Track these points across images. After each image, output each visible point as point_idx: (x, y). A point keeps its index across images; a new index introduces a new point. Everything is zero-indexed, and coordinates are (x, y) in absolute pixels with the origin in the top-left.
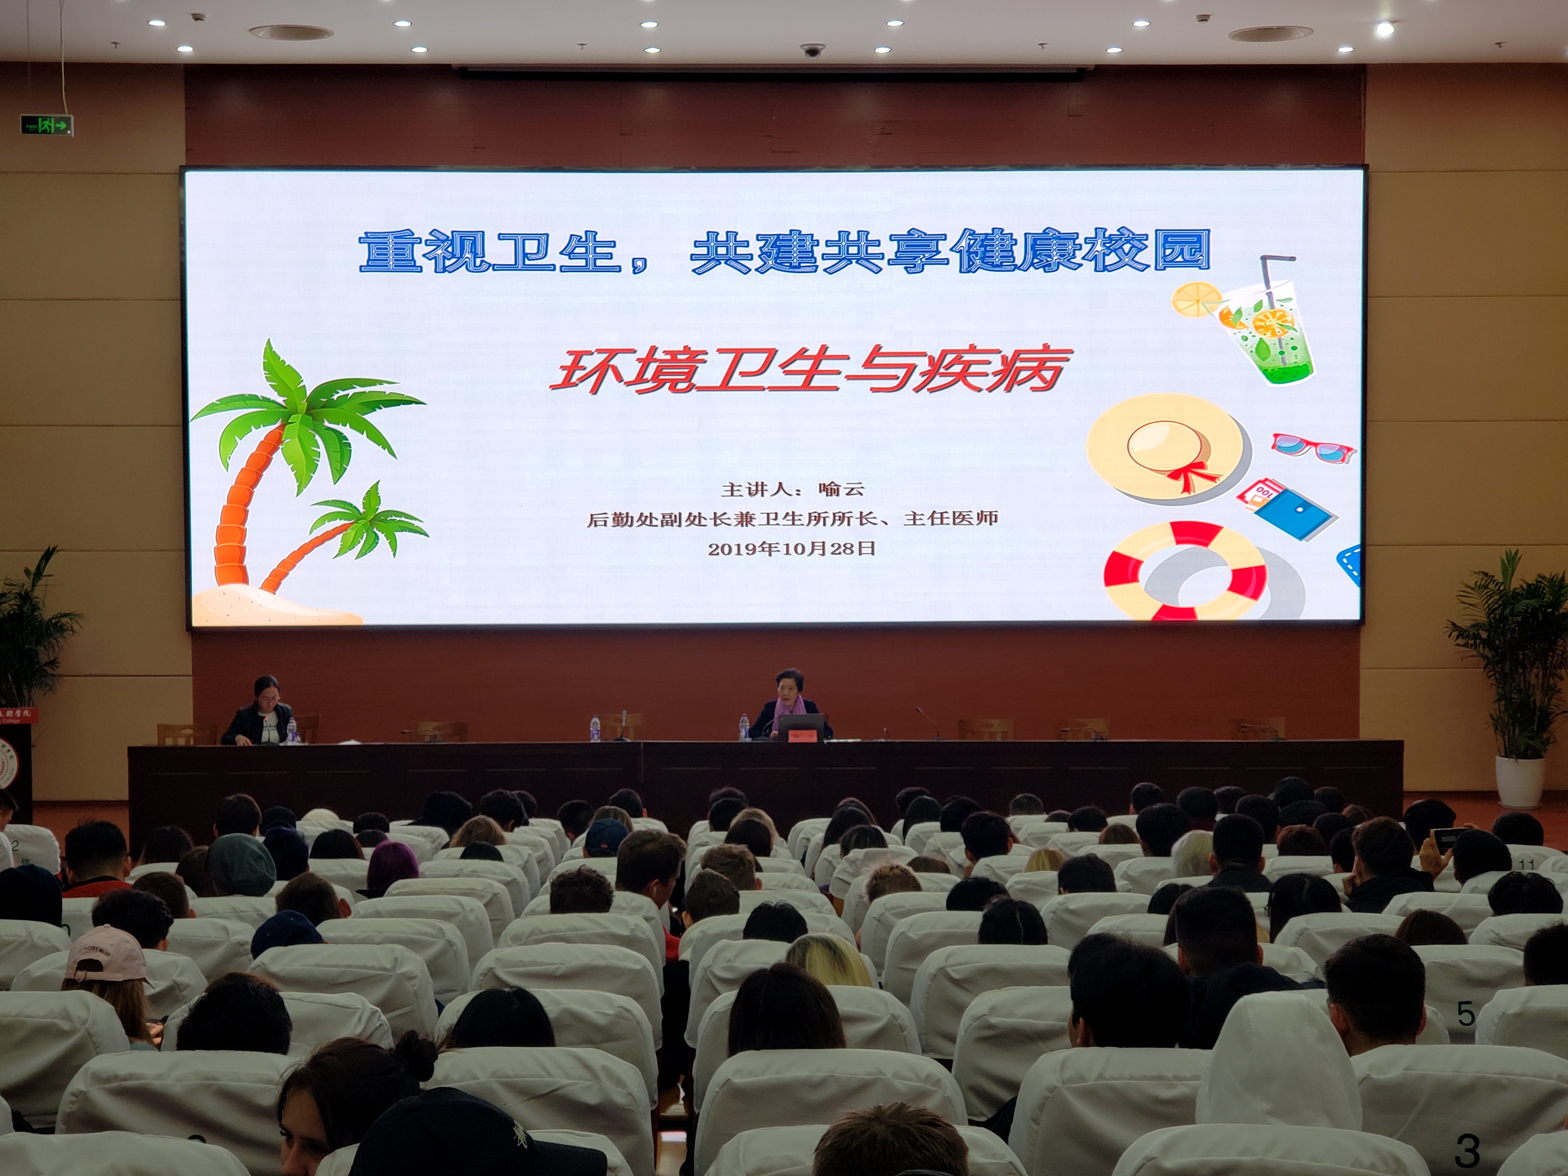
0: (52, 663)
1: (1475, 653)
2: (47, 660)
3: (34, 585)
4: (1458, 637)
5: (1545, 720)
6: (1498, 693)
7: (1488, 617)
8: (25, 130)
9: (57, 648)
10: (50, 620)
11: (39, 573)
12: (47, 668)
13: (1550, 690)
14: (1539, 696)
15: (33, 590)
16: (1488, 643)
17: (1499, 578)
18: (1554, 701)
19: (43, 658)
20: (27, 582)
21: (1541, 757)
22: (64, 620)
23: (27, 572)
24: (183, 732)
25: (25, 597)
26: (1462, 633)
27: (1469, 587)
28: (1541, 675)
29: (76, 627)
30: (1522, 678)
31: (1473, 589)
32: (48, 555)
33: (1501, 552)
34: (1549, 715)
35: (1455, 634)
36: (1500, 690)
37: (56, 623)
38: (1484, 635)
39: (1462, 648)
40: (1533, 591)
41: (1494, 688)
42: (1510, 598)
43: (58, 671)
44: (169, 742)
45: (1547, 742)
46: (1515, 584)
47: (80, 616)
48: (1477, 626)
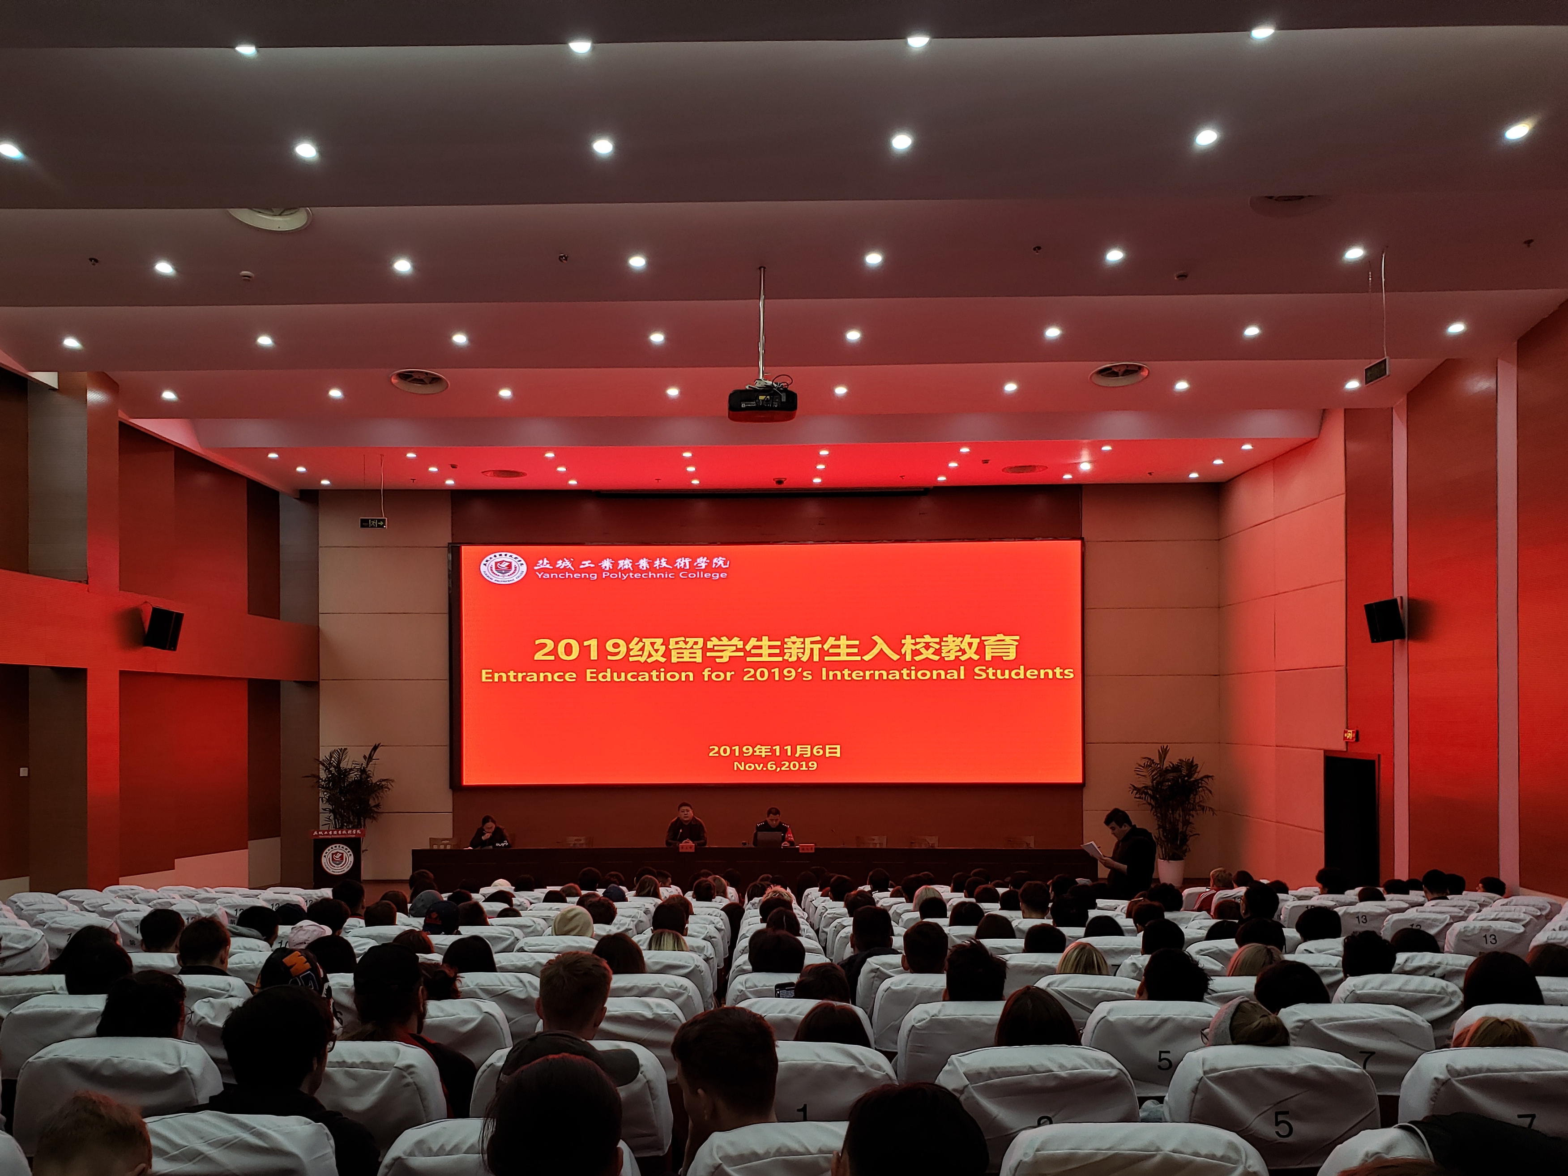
0: (378, 806)
1: (1145, 802)
2: (374, 804)
3: (368, 764)
4: (1136, 793)
5: (1185, 839)
6: (1158, 825)
7: (1152, 782)
8: (362, 526)
9: (379, 798)
10: (376, 783)
11: (369, 759)
12: (373, 808)
13: (1187, 823)
14: (1180, 825)
15: (367, 767)
16: (1152, 797)
17: (1157, 761)
18: (1189, 828)
19: (372, 803)
20: (365, 763)
21: (1182, 859)
22: (383, 783)
23: (365, 757)
24: (443, 842)
25: (363, 771)
26: (1138, 790)
27: (1141, 766)
28: (1181, 814)
29: (390, 786)
30: (1172, 816)
31: (1143, 767)
32: (375, 748)
33: (1159, 746)
34: (1187, 835)
35: (1135, 791)
36: (1159, 823)
37: (380, 784)
38: (1150, 792)
39: (1138, 800)
40: (1176, 769)
41: (1156, 821)
42: (1164, 772)
43: (380, 810)
44: (435, 847)
45: (1186, 851)
46: (1166, 764)
47: (393, 781)
48: (1146, 787)
